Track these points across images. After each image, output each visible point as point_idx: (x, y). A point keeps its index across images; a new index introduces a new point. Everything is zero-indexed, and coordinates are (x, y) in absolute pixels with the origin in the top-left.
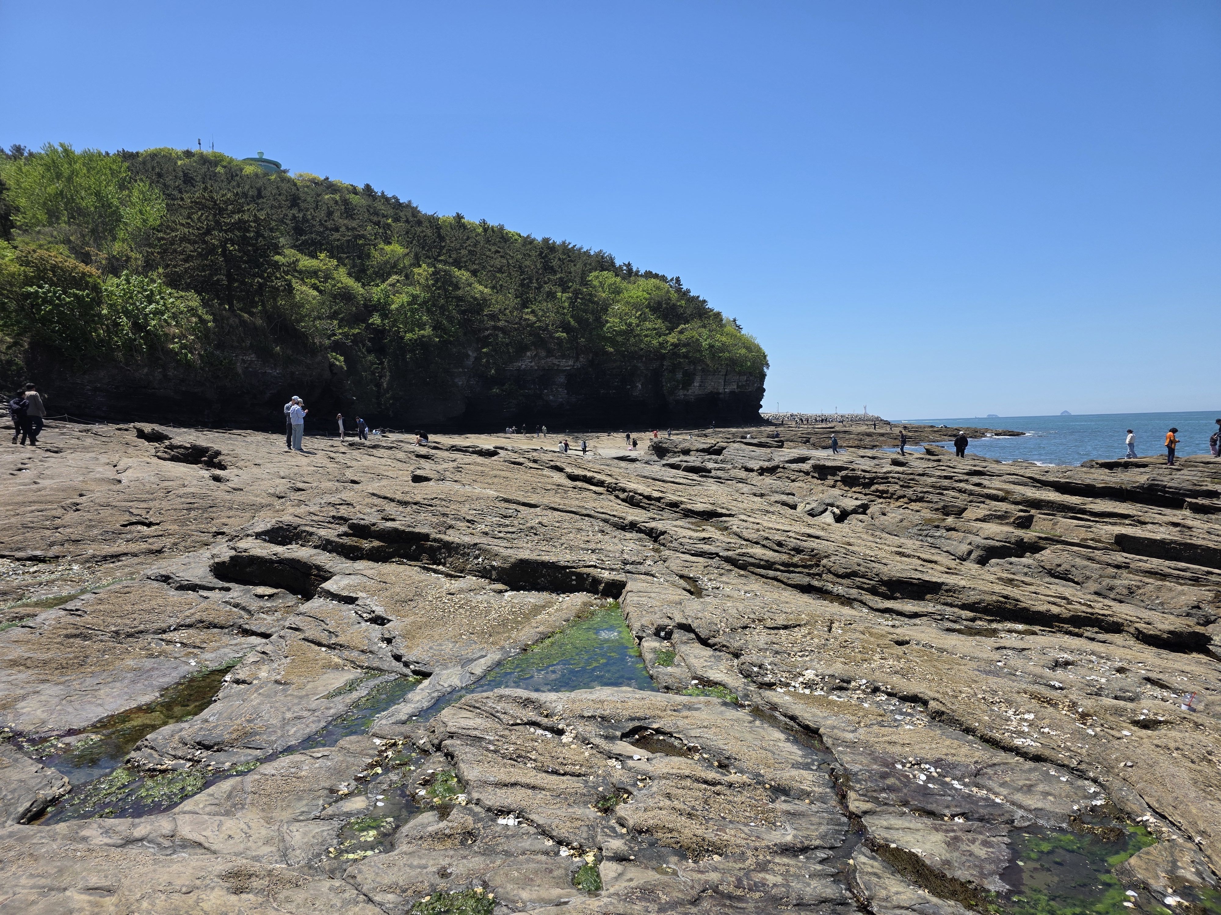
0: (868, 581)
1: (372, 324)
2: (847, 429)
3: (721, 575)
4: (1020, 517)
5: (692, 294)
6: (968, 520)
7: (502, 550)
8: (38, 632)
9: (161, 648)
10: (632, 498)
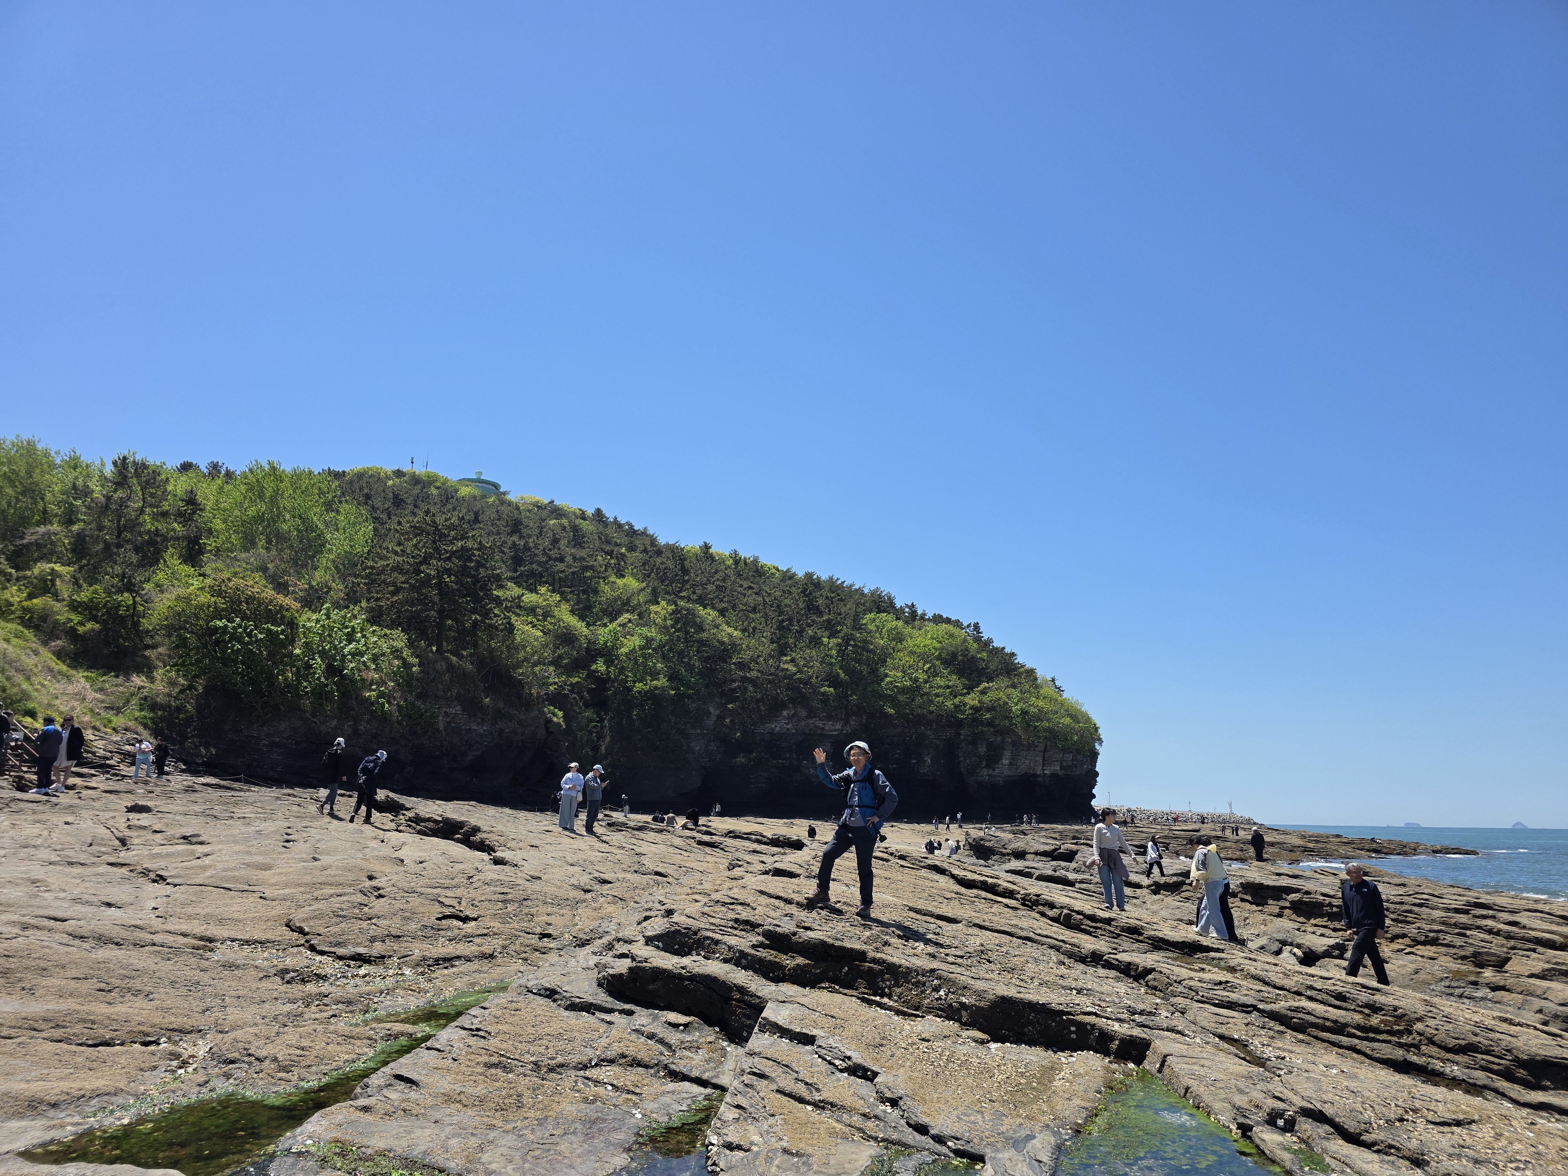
0: (1497, 1060)
1: (595, 672)
3: (1272, 1038)
5: (996, 644)
6: (1518, 976)
7: (972, 982)
8: (450, 1056)
9: (592, 1090)
10: (1068, 917)
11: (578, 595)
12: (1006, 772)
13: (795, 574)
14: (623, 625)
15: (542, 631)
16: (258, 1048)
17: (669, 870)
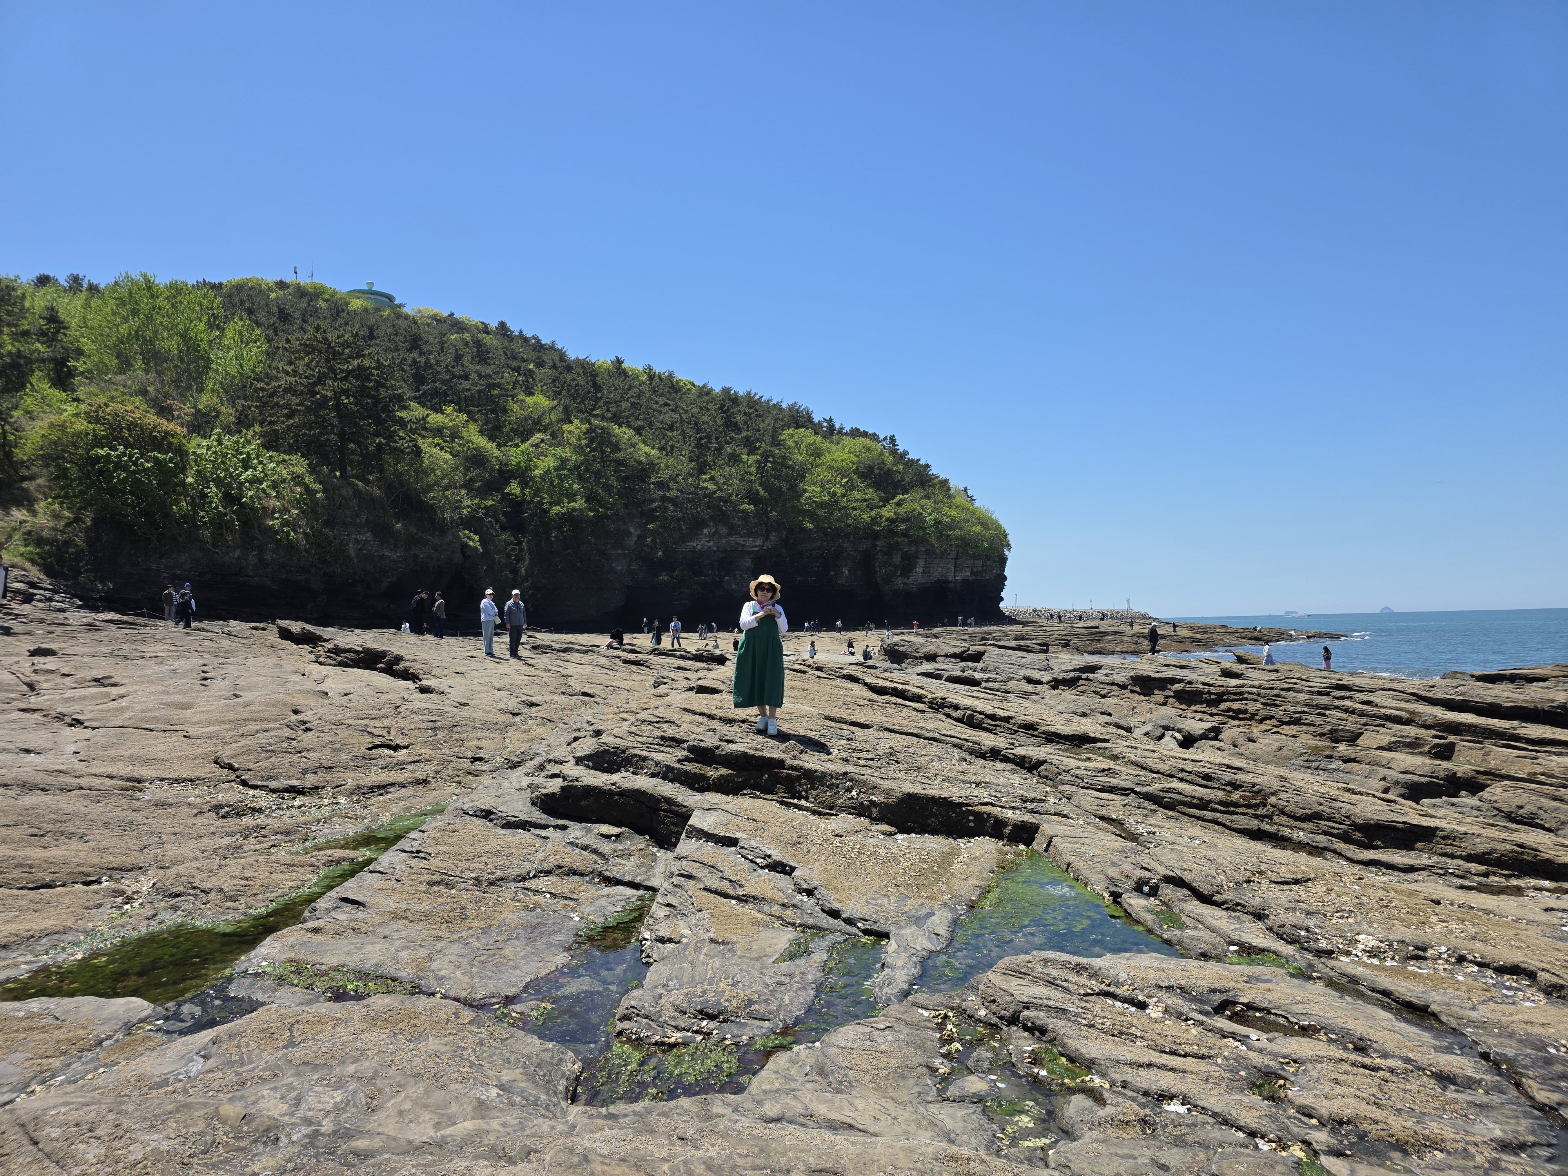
0: (1337, 826)
1: (509, 494)
2: (1116, 629)
3: (1146, 816)
4: (1437, 745)
5: (911, 456)
6: (1368, 749)
7: (880, 782)
8: (393, 878)
9: (533, 899)
10: (971, 717)
11: (486, 414)
12: (921, 580)
13: (711, 390)
14: (536, 446)
15: (451, 453)
16: (202, 881)
17: (596, 690)
